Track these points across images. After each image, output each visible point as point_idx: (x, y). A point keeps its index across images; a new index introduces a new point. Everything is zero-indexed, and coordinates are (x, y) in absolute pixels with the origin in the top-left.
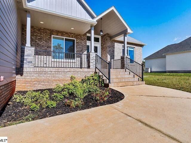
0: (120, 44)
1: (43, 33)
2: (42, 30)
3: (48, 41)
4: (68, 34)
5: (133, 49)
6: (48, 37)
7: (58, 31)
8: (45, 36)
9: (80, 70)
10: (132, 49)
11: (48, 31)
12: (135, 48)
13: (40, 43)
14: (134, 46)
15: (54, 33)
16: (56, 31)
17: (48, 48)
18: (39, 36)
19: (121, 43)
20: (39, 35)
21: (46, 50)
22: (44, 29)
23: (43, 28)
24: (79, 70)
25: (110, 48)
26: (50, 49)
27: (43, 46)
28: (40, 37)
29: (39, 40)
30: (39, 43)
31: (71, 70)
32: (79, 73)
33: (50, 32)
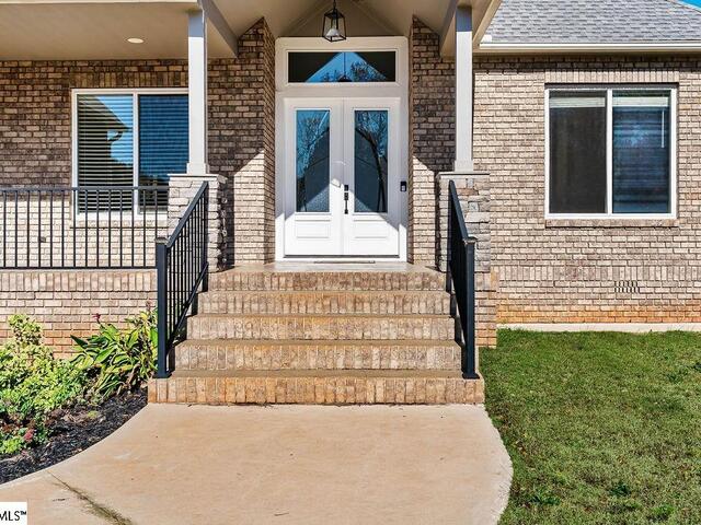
0: (521, 76)
1: (29, 87)
2: (24, 73)
3: (51, 123)
4: (152, 67)
5: (667, 94)
6: (52, 105)
7: (101, 63)
8: (37, 99)
9: (110, 280)
10: (660, 102)
11: (51, 69)
12: (676, 85)
13: (18, 136)
14: (674, 76)
15: (78, 77)
16: (90, 63)
17: (51, 158)
18: (13, 105)
19: (531, 70)
20: (11, 100)
21: (44, 169)
22: (34, 62)
23: (29, 64)
24: (102, 280)
25: (432, 114)
26: (63, 163)
27: (30, 150)
28: (15, 111)
29: (14, 122)
30: (14, 141)
31: (57, 280)
32: (102, 296)
33: (59, 76)
